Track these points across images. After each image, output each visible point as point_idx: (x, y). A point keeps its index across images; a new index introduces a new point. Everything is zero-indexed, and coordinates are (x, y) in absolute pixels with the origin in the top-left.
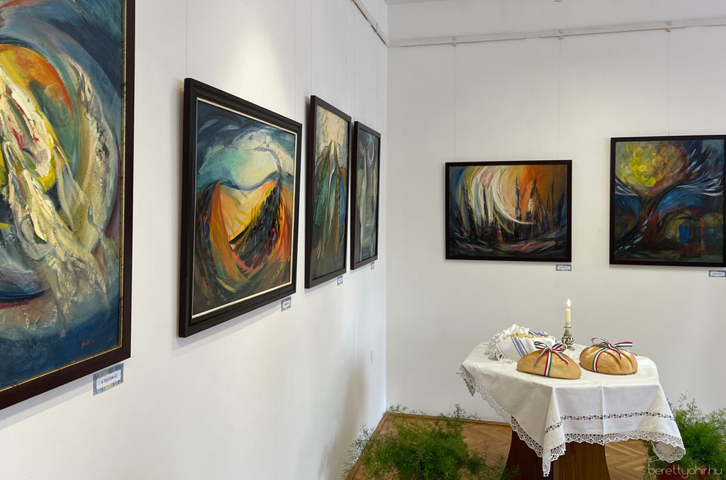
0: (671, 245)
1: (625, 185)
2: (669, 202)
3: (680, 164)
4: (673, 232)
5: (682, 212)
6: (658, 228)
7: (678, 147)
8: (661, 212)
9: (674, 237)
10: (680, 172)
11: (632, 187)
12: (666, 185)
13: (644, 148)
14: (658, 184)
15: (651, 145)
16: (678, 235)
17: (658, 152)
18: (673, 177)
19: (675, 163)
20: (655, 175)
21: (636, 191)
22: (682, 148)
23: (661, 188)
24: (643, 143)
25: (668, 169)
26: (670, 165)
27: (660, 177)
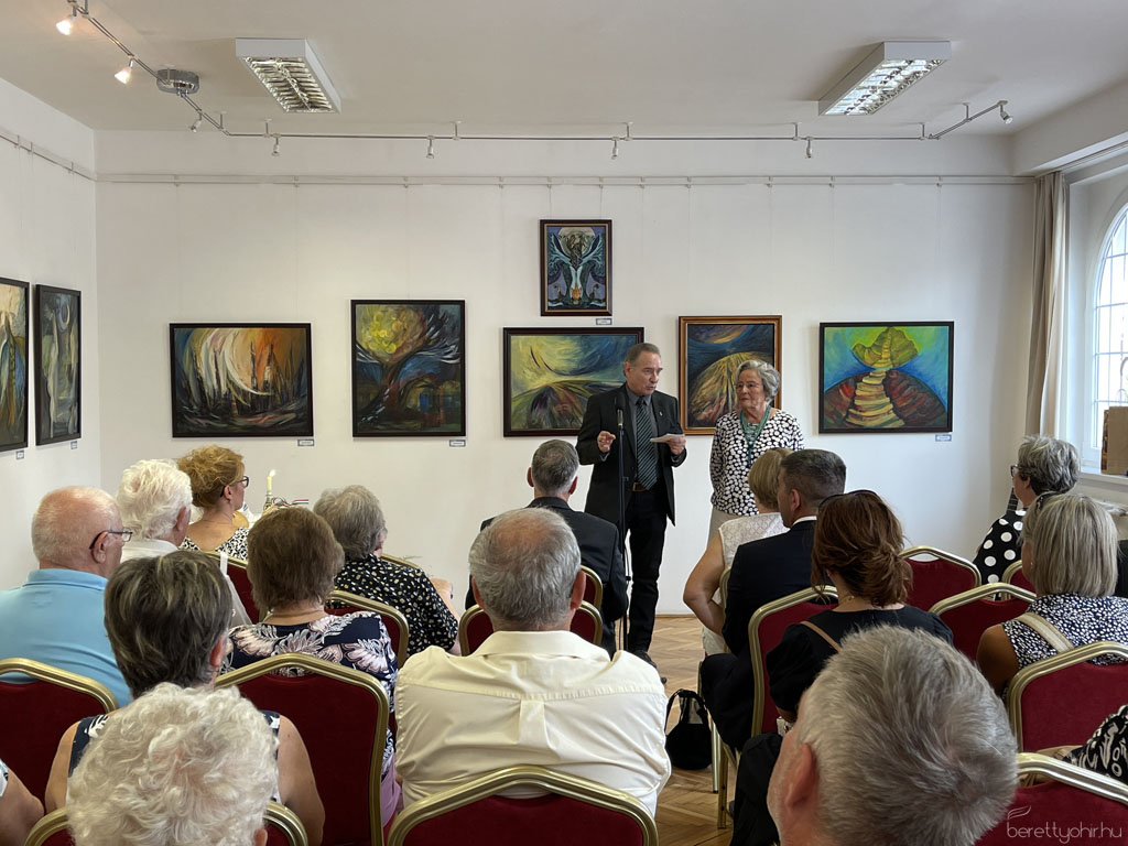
0: (412, 415)
1: (366, 352)
2: (410, 369)
3: (419, 330)
4: (414, 401)
5: (422, 380)
6: (400, 396)
7: (417, 311)
8: (402, 381)
9: (416, 406)
10: (420, 337)
11: (374, 353)
12: (406, 351)
13: (384, 312)
14: (398, 350)
15: (391, 309)
16: (419, 404)
17: (398, 317)
18: (411, 344)
19: (415, 329)
20: (395, 340)
21: (377, 358)
22: (421, 313)
23: (401, 354)
24: (383, 307)
25: (408, 335)
26: (410, 330)
27: (401, 343)
